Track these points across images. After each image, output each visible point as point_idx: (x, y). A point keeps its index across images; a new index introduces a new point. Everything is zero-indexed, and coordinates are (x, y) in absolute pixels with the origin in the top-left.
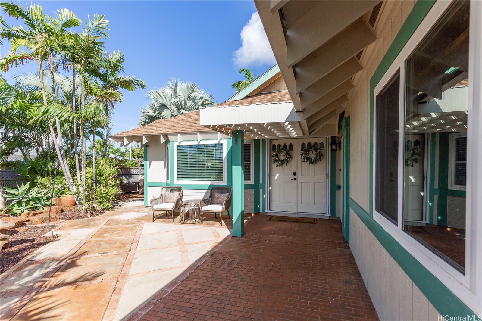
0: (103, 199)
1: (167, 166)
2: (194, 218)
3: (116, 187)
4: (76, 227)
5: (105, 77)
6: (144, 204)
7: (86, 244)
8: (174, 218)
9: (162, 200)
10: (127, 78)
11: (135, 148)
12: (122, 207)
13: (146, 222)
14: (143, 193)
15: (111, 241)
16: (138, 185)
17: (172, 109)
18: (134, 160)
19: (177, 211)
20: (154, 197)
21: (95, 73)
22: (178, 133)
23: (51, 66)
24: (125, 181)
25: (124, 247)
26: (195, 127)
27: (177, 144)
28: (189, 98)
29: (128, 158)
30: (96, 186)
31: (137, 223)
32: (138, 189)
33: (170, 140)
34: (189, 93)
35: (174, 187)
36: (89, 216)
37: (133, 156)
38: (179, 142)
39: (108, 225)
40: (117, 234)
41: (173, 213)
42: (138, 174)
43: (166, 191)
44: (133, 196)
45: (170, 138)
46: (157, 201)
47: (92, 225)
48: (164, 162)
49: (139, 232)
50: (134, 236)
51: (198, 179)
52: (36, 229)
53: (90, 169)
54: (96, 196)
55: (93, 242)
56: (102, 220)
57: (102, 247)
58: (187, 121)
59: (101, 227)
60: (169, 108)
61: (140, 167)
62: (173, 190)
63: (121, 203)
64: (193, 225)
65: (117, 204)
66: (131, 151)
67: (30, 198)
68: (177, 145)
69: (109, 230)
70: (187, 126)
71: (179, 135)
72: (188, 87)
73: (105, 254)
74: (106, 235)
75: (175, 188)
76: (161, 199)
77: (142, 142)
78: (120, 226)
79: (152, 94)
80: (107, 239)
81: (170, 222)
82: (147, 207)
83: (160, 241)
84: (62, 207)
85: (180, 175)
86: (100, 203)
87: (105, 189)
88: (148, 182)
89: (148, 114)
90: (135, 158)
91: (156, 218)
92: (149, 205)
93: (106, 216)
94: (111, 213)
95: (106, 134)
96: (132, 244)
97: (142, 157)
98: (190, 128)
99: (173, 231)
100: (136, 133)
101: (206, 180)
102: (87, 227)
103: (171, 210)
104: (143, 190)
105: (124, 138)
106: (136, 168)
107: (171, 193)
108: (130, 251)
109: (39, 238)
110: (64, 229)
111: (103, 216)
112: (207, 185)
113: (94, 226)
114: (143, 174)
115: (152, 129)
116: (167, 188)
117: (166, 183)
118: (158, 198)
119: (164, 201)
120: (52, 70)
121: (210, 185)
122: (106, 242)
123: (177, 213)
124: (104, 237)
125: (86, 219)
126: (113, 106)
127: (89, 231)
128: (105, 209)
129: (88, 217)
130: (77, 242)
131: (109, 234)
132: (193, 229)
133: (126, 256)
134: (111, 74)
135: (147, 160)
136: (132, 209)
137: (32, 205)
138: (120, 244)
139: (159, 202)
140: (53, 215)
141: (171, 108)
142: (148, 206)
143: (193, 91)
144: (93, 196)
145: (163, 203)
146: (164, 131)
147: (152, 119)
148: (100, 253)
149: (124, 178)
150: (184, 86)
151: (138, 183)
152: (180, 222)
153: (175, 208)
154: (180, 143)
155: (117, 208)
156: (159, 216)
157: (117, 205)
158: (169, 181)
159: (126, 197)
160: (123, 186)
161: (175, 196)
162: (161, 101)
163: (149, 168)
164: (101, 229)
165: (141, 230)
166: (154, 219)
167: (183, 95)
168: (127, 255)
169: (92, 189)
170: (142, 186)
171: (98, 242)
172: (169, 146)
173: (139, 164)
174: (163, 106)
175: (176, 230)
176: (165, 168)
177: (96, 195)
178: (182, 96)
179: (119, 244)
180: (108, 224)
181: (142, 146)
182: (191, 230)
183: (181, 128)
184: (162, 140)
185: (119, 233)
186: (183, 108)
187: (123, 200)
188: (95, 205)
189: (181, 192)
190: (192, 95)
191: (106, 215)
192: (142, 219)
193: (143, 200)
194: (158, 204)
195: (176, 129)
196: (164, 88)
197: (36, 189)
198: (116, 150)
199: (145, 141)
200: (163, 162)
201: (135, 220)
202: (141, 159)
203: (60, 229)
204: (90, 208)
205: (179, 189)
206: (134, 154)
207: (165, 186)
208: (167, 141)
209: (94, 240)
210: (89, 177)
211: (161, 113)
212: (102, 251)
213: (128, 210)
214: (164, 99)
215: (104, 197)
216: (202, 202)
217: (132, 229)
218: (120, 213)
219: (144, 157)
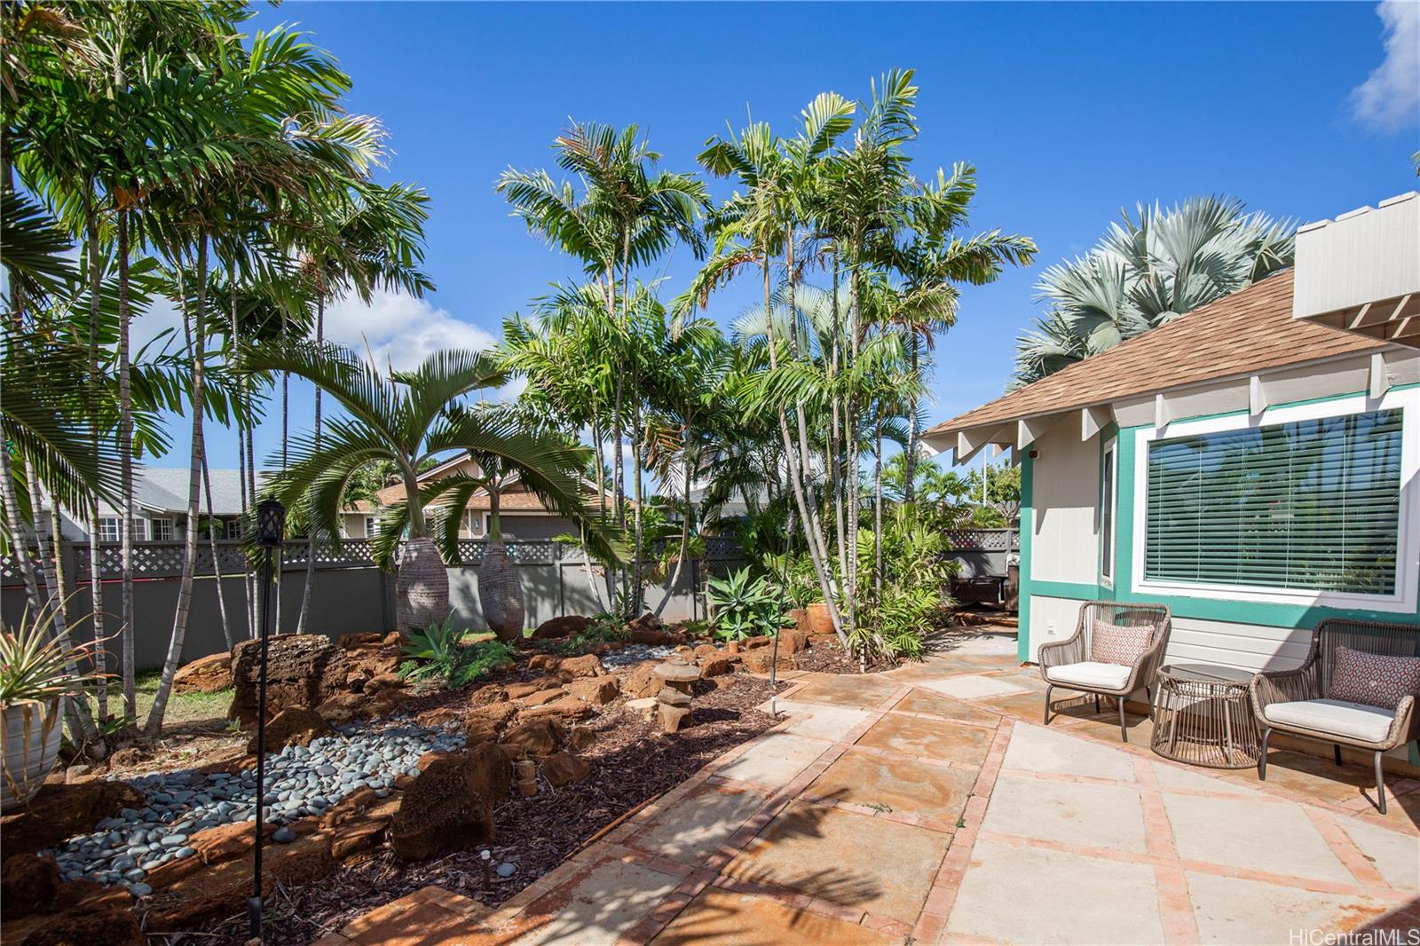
0: (899, 625)
1: (1103, 524)
2: (1222, 744)
3: (937, 587)
4: (828, 698)
5: (912, 258)
6: (1016, 652)
7: (841, 761)
8: (1130, 724)
9: (1080, 651)
10: (976, 241)
11: (997, 472)
12: (951, 652)
13: (1021, 720)
14: (1015, 613)
15: (905, 769)
16: (1002, 586)
17: (1125, 320)
18: (995, 506)
19: (1140, 697)
20: (1050, 632)
21: (886, 255)
22: (1157, 391)
23: (790, 268)
24: (965, 571)
25: (944, 805)
26: (1236, 357)
27: (1151, 434)
28: (1195, 264)
29: (978, 502)
30: (884, 586)
31: (991, 719)
32: (1002, 599)
33: (1120, 425)
34: (1195, 243)
35: (1132, 607)
36: (862, 667)
37: (993, 494)
38: (1159, 425)
39: (907, 710)
40: (927, 746)
41: (1124, 702)
42: (1004, 551)
43: (1099, 618)
44: (987, 619)
45: (1121, 415)
46: (1063, 651)
47: (866, 700)
48: (1093, 508)
49: (994, 756)
50: (977, 768)
51: (1244, 578)
52: (748, 683)
53: (870, 536)
54: (881, 615)
55: (858, 756)
56: (895, 685)
57: (879, 784)
58: (1195, 340)
59: (885, 711)
60: (1115, 318)
61: (1011, 529)
62: (1129, 615)
63: (948, 638)
64: (1216, 773)
65: (938, 642)
66: (985, 482)
67: (751, 604)
68: (1150, 442)
69: (907, 726)
70: (1197, 360)
71: (1159, 397)
72: (1191, 223)
73: (885, 815)
74: (897, 742)
75: (1137, 610)
76: (1076, 647)
77: (1015, 444)
78: (938, 718)
79: (1053, 282)
80: (898, 759)
81: (1111, 739)
82: (1027, 664)
83: (1069, 815)
84: (808, 633)
85: (1159, 560)
86: (892, 634)
87: (905, 595)
88: (1032, 579)
89: (1040, 351)
90: (996, 502)
91: (1058, 712)
92: (1033, 657)
93: (903, 677)
94: (917, 667)
95: (911, 431)
96: (969, 797)
97: (1017, 498)
98: (1212, 363)
99: (1125, 781)
100: (998, 414)
101: (1286, 583)
102: (853, 703)
103: (1120, 696)
104: (1017, 604)
105: (960, 434)
106: (996, 532)
107: (1118, 628)
108: (961, 825)
109: (749, 713)
110: (801, 699)
111: (898, 674)
112: (1296, 607)
113: (871, 703)
114: (1018, 551)
115: (1055, 393)
116: (1103, 606)
117: (1100, 586)
118: (1068, 643)
119: (1088, 653)
120: (790, 281)
121: (1312, 609)
122: (892, 768)
123: (1142, 704)
124: (890, 748)
125: (855, 679)
126: (930, 340)
127: (855, 718)
128: (903, 654)
129: (859, 672)
130: (825, 745)
131: (906, 741)
132: (1219, 795)
133: (946, 843)
134: (929, 245)
135: (1030, 506)
136: (980, 663)
137: (752, 621)
138: (933, 790)
139: (1070, 656)
140: (785, 652)
141: (1120, 315)
142: (1031, 660)
143: (1214, 231)
144: (874, 613)
145: (1083, 660)
146: (1096, 394)
147: (1052, 364)
148: (871, 804)
149: (961, 561)
150: (1174, 221)
151: (1003, 579)
152: (1156, 744)
153: (1134, 690)
154: (1162, 431)
155: (936, 654)
156: (1068, 704)
157: (937, 645)
158: (1111, 579)
159: (966, 619)
160: (955, 587)
161: (1136, 640)
162: (1086, 297)
163: (1037, 533)
164: (887, 718)
165: (1003, 748)
166: (1051, 714)
167: (1168, 256)
168: (949, 837)
169: (871, 594)
170: (1013, 590)
171: (872, 761)
172: (1115, 446)
173: (1008, 519)
174: (1094, 315)
175: (1137, 781)
176: (1095, 533)
177: (881, 612)
178: (1165, 260)
179: (928, 788)
180: (907, 704)
181: (1017, 456)
182: (1207, 794)
183: (1168, 372)
184: (1089, 427)
185: (936, 742)
186: (1169, 303)
187: (955, 631)
188: (877, 638)
189: (1162, 630)
190: (1210, 248)
191: (905, 673)
192: (1009, 707)
193: (1015, 635)
194: (1066, 663)
195: (1147, 376)
196: (1094, 251)
197: (762, 583)
198: (945, 481)
199: (1024, 436)
200: (1090, 512)
201: (987, 708)
202: (1014, 502)
203: (792, 697)
204: (865, 647)
205: (1154, 614)
206: (995, 488)
207: (1095, 597)
208: (1109, 430)
209: (862, 753)
210: (866, 557)
211: (1083, 339)
212: (878, 801)
213: (968, 667)
214: (1097, 288)
215: (904, 619)
216: (1266, 682)
217: (975, 739)
218: (943, 672)
219: (1022, 496)
